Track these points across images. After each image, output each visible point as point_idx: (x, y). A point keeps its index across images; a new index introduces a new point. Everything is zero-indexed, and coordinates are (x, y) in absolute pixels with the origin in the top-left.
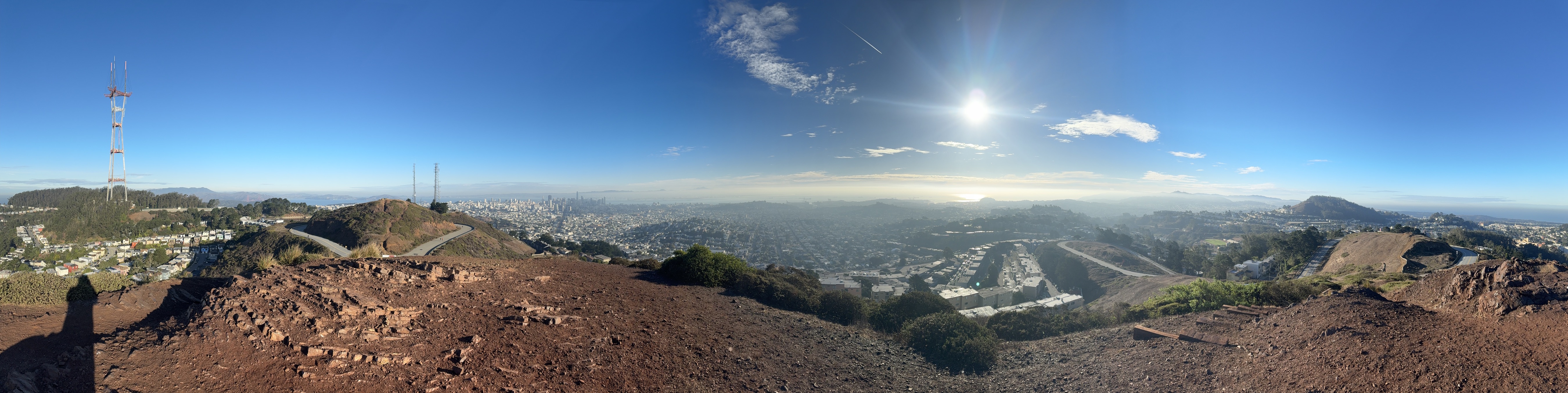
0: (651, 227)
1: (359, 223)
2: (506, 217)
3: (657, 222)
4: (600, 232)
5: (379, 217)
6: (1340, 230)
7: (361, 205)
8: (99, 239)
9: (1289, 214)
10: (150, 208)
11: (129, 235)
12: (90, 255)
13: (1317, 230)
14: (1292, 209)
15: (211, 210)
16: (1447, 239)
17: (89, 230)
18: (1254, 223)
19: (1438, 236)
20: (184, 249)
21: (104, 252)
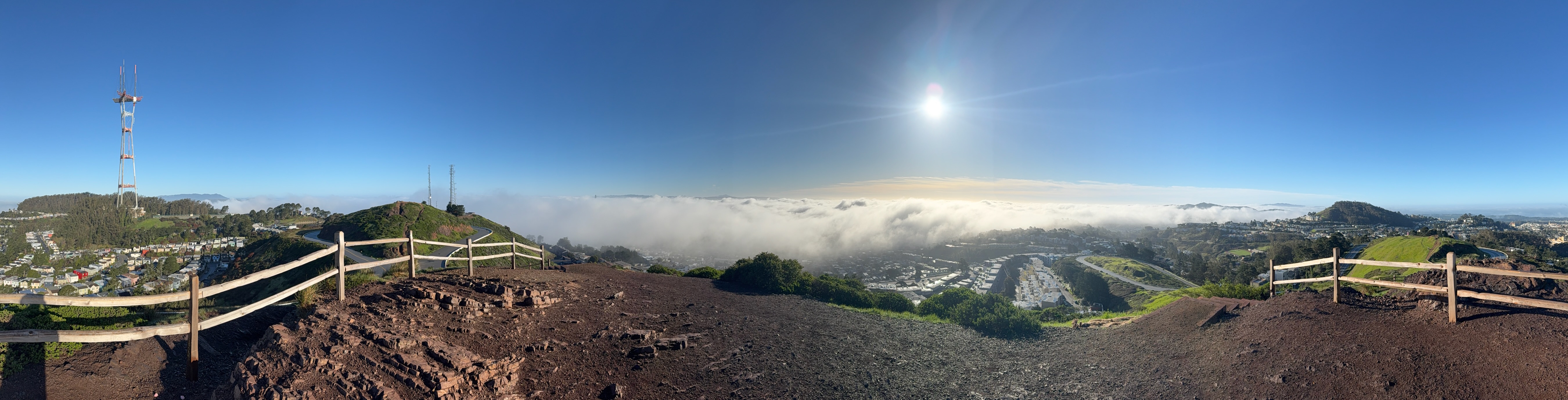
1: (375, 227)
5: (394, 219)
6: (1367, 236)
7: (374, 209)
8: (109, 246)
9: (1315, 221)
10: (161, 214)
11: (139, 242)
12: (101, 262)
13: (1343, 236)
14: (1318, 215)
15: (223, 216)
16: (1476, 241)
17: (99, 237)
18: (1279, 231)
19: (1466, 238)
20: (195, 258)
21: (114, 259)
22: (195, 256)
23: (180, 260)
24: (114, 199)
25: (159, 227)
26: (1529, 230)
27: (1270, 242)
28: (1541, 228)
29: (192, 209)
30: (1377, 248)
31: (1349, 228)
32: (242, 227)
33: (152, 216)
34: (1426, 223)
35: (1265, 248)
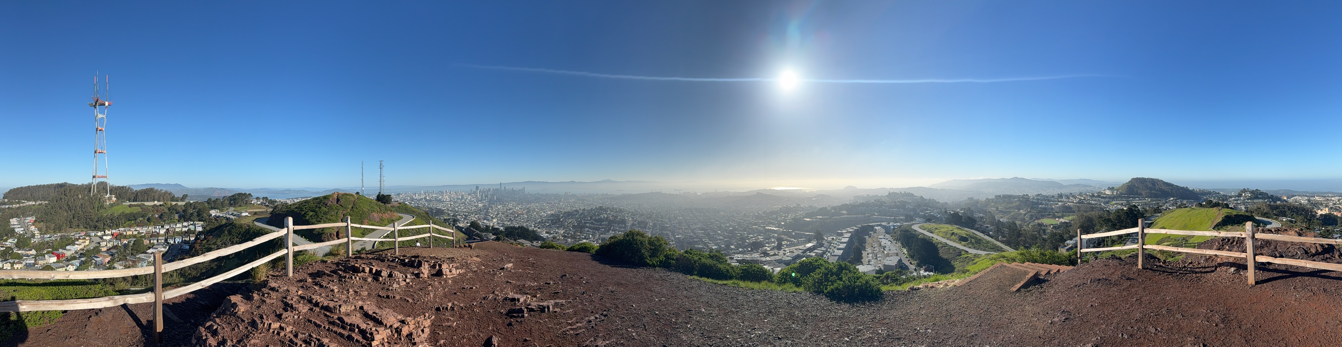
0: (563, 214)
1: (316, 215)
2: (441, 206)
3: (569, 210)
4: (520, 219)
5: (331, 207)
6: (1159, 208)
7: (316, 199)
8: (84, 230)
9: (1113, 195)
10: (129, 202)
11: (110, 226)
12: (76, 244)
13: (1138, 208)
14: (1116, 190)
15: (184, 203)
16: (1253, 212)
17: (75, 222)
18: (1082, 203)
19: (1245, 210)
20: (160, 240)
21: (88, 241)
22: (160, 238)
23: (146, 242)
24: (89, 187)
25: (128, 211)
26: (1298, 202)
27: (1075, 212)
28: (1309, 201)
29: (156, 197)
30: (1168, 218)
31: (1143, 200)
32: (201, 213)
33: (122, 202)
34: (1209, 197)
35: (1070, 218)
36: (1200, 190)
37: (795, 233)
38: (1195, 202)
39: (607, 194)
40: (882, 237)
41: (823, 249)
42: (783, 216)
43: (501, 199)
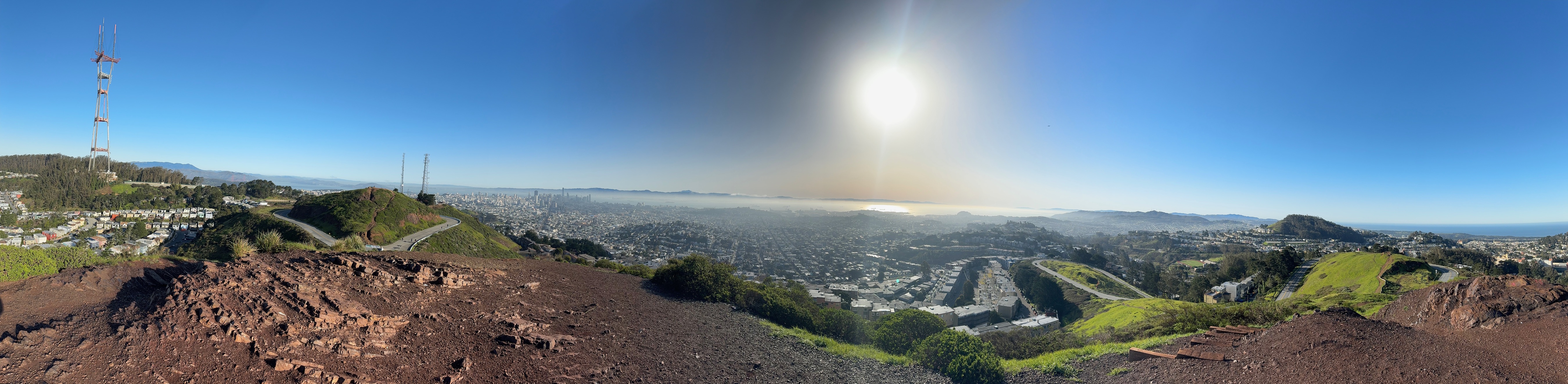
0: (635, 228)
1: (344, 211)
2: (492, 211)
3: (641, 223)
4: (584, 230)
5: (364, 205)
6: (1318, 251)
7: (347, 192)
8: (79, 209)
9: (1266, 233)
10: (132, 181)
11: (109, 206)
12: (70, 225)
13: (1294, 250)
14: (1270, 227)
15: (194, 187)
16: (1426, 258)
17: (68, 200)
18: (1231, 243)
19: (1417, 256)
20: (164, 225)
21: (83, 222)
22: (163, 223)
23: (149, 228)
24: (86, 162)
25: (130, 193)
26: (1475, 247)
27: (1222, 253)
28: (1486, 245)
29: (164, 178)
30: (1328, 264)
31: (1300, 241)
32: (213, 199)
33: (124, 181)
34: (1376, 240)
35: (1217, 259)
36: (1365, 232)
37: (899, 263)
38: (1359, 245)
39: (686, 208)
40: (998, 272)
41: (930, 283)
42: (887, 243)
43: (563, 207)
